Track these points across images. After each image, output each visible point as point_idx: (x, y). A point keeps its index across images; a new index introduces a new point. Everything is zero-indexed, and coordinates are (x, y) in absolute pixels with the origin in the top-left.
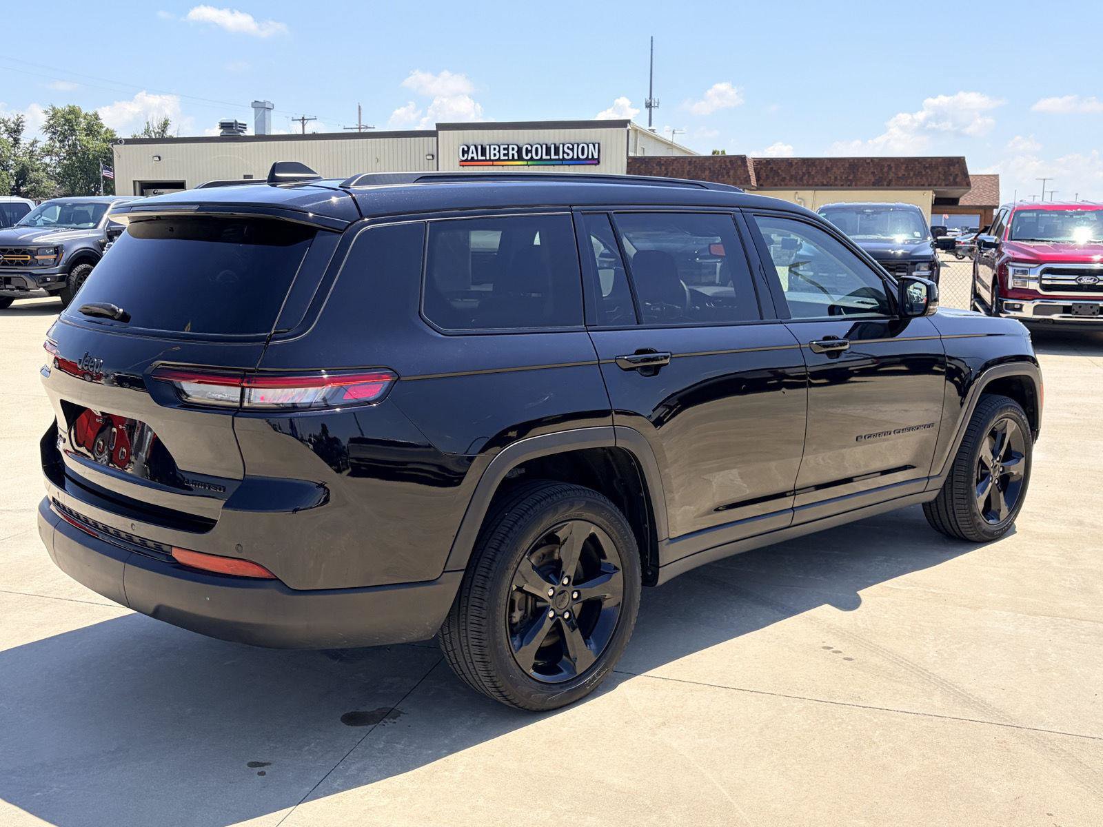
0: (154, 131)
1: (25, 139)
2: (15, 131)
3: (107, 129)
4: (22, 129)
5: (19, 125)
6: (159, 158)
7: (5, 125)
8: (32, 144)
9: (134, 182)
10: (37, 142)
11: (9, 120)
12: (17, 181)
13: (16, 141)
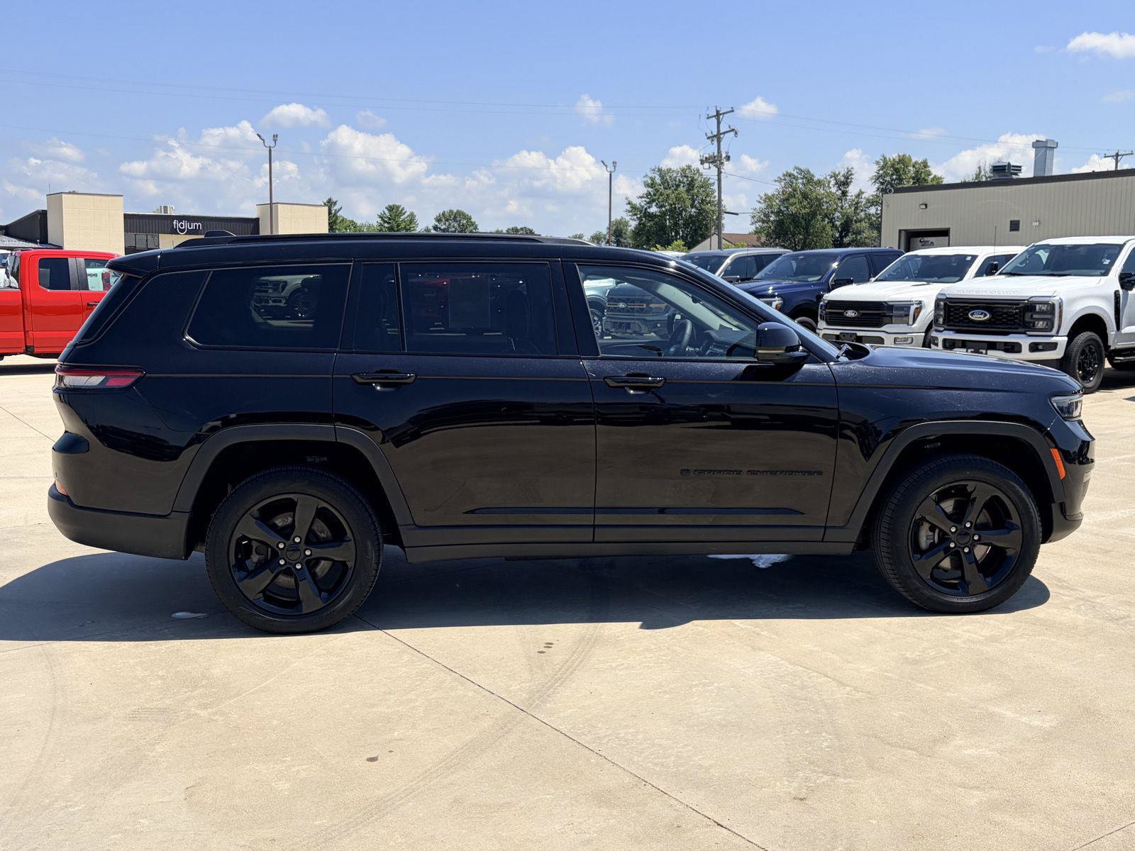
0: (985, 176)
1: (852, 190)
2: (844, 183)
3: (935, 176)
4: (851, 182)
5: (848, 178)
6: (926, 205)
7: (835, 179)
8: (858, 196)
9: (900, 231)
10: (863, 193)
11: (839, 173)
12: (841, 233)
13: (844, 193)
